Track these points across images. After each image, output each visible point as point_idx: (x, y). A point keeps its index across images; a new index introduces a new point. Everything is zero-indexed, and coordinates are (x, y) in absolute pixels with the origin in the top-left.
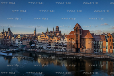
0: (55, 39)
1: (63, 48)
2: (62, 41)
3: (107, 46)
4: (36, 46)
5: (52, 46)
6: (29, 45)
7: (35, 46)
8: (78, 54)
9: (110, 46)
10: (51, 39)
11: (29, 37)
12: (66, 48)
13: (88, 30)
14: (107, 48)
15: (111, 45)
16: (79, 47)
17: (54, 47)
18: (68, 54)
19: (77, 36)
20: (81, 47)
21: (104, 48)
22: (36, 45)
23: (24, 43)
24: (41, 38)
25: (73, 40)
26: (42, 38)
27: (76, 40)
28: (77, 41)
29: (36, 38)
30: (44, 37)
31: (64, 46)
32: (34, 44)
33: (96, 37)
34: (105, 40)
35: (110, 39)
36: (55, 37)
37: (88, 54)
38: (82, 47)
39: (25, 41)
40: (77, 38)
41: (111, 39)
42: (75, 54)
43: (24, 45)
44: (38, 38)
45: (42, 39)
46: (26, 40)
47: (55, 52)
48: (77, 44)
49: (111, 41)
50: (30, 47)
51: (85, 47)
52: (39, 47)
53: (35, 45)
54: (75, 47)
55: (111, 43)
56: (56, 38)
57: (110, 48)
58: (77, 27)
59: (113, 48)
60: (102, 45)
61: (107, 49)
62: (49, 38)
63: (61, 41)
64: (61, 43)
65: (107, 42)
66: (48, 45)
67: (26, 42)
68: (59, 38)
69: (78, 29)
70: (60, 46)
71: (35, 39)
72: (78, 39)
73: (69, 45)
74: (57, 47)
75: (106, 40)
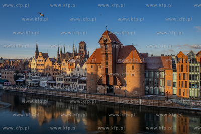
0: (64, 67)
1: (80, 84)
2: (78, 69)
3: (174, 81)
4: (27, 80)
5: (58, 82)
6: (13, 79)
7: (25, 81)
8: (107, 98)
9: (181, 81)
10: (56, 66)
11: (13, 63)
12: (85, 85)
13: (132, 46)
14: (174, 86)
15: (184, 79)
16: (111, 82)
17: (62, 82)
18: (87, 97)
19: (106, 59)
20: (115, 83)
21: (169, 85)
22: (26, 78)
23: (5, 75)
24: (37, 65)
25: (99, 67)
26: (39, 65)
27: (104, 67)
28: (107, 70)
29: (28, 64)
30: (43, 63)
31: (81, 81)
32: (23, 77)
33: (150, 62)
34: (170, 67)
35: (182, 66)
36: (64, 62)
37: (130, 97)
38: (118, 82)
39: (6, 71)
40: (106, 63)
41: (185, 65)
42: (103, 97)
43: (4, 78)
44: (32, 65)
45: (39, 67)
46: (8, 68)
47: (60, 93)
48: (107, 76)
49: (185, 69)
50: (14, 83)
51: (123, 84)
52: (32, 83)
53: (24, 79)
54: (103, 83)
55: (184, 74)
56: (66, 64)
57: (182, 86)
58: (105, 39)
59: (188, 85)
60: (164, 78)
61: (174, 88)
62: (53, 65)
63: (76, 71)
64: (77, 74)
65: (176, 71)
66: (50, 78)
67: (7, 73)
68: (72, 65)
69: (108, 42)
70: (73, 80)
71: (26, 67)
72: (108, 64)
73: (92, 79)
74: (67, 83)
75: (174, 66)
